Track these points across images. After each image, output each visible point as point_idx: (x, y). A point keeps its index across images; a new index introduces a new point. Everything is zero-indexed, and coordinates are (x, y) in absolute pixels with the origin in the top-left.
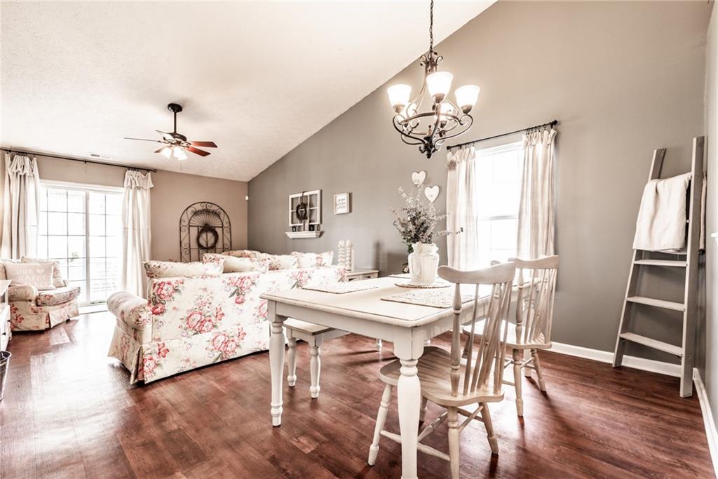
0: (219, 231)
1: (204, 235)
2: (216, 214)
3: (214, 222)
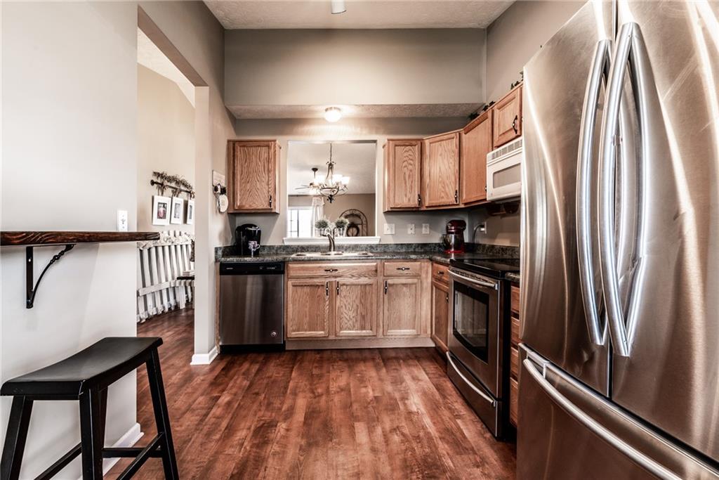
0: (360, 227)
1: (351, 230)
2: (358, 216)
3: (358, 221)
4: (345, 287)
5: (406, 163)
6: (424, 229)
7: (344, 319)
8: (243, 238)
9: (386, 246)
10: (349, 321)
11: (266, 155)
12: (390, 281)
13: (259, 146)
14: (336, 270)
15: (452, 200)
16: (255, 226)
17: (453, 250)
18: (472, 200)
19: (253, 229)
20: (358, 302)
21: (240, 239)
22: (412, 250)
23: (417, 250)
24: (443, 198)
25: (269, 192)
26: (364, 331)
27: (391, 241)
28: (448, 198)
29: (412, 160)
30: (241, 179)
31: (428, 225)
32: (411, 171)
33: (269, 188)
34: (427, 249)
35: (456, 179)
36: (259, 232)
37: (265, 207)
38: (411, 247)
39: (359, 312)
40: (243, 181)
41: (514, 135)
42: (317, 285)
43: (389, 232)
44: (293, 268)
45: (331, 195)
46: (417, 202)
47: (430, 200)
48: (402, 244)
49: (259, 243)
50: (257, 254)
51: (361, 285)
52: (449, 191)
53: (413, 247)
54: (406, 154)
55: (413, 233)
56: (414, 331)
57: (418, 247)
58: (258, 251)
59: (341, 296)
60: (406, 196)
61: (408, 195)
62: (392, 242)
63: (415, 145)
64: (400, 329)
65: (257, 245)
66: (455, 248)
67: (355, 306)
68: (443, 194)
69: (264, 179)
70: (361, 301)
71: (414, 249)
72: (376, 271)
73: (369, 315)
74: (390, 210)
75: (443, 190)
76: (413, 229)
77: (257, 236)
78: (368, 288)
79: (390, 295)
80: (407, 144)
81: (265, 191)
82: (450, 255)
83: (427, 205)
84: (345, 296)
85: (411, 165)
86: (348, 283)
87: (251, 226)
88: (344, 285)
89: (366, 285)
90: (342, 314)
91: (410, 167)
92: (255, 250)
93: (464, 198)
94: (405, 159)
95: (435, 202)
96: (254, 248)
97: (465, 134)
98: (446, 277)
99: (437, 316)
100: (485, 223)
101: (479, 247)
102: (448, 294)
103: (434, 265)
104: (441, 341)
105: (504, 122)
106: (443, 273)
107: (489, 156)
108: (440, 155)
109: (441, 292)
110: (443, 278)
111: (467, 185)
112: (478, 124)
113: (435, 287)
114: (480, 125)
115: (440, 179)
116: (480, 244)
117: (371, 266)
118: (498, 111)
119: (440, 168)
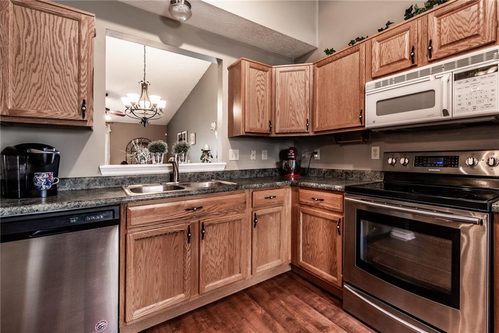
4: (211, 227)
5: (258, 87)
6: (263, 155)
7: (210, 268)
8: (22, 169)
9: (232, 172)
10: (215, 269)
11: (74, 34)
12: (258, 213)
13: (59, 15)
14: (201, 207)
15: (303, 128)
16: (50, 148)
17: (293, 174)
18: (332, 128)
19: (45, 152)
20: (226, 243)
21: (15, 170)
22: (254, 175)
23: (258, 175)
24: (293, 125)
25: (79, 93)
26: (233, 277)
27: (235, 168)
28: (298, 126)
29: (264, 85)
30: (17, 63)
31: (266, 151)
32: (263, 96)
33: (79, 87)
34: (267, 174)
35: (307, 109)
36: (58, 157)
37: (71, 117)
38: (254, 173)
39: (227, 255)
40: (21, 66)
41: (410, 64)
42: (175, 232)
43: (234, 159)
44: (136, 212)
45: (145, 118)
46: (268, 128)
47: (281, 127)
48: (246, 170)
49: (56, 175)
50: (53, 194)
51: (229, 222)
52: (300, 119)
53: (256, 173)
54: (259, 78)
55: (255, 159)
56: (279, 260)
57: (259, 172)
58: (54, 187)
59: (206, 241)
60: (259, 121)
61: (261, 120)
62: (237, 169)
63: (267, 71)
64: (267, 263)
65: (53, 178)
66: (295, 173)
67: (223, 249)
68: (293, 122)
69: (69, 72)
70: (229, 241)
71: (256, 175)
72: (245, 202)
73: (238, 255)
74: (244, 134)
75: (294, 118)
76: (255, 155)
77: (53, 164)
78: (236, 224)
79: (258, 228)
80: (260, 68)
81: (73, 92)
82: (291, 179)
83: (277, 131)
84: (210, 240)
85: (263, 90)
86: (215, 222)
87: (41, 147)
88: (210, 225)
89: (234, 221)
90: (207, 262)
91: (262, 92)
92: (48, 187)
93: (317, 126)
94: (258, 83)
95: (285, 130)
96: (47, 183)
97: (318, 67)
98: (329, 204)
99: (308, 243)
100: (319, 151)
101: (312, 171)
102: (339, 222)
103: (301, 191)
104: (317, 269)
105: (389, 54)
106: (323, 200)
107: (370, 85)
108: (291, 84)
109: (316, 219)
110: (322, 204)
111: (320, 115)
112: (341, 58)
113: (303, 213)
114: (343, 59)
115: (291, 108)
116: (314, 169)
117: (241, 198)
118: (378, 44)
119: (290, 97)
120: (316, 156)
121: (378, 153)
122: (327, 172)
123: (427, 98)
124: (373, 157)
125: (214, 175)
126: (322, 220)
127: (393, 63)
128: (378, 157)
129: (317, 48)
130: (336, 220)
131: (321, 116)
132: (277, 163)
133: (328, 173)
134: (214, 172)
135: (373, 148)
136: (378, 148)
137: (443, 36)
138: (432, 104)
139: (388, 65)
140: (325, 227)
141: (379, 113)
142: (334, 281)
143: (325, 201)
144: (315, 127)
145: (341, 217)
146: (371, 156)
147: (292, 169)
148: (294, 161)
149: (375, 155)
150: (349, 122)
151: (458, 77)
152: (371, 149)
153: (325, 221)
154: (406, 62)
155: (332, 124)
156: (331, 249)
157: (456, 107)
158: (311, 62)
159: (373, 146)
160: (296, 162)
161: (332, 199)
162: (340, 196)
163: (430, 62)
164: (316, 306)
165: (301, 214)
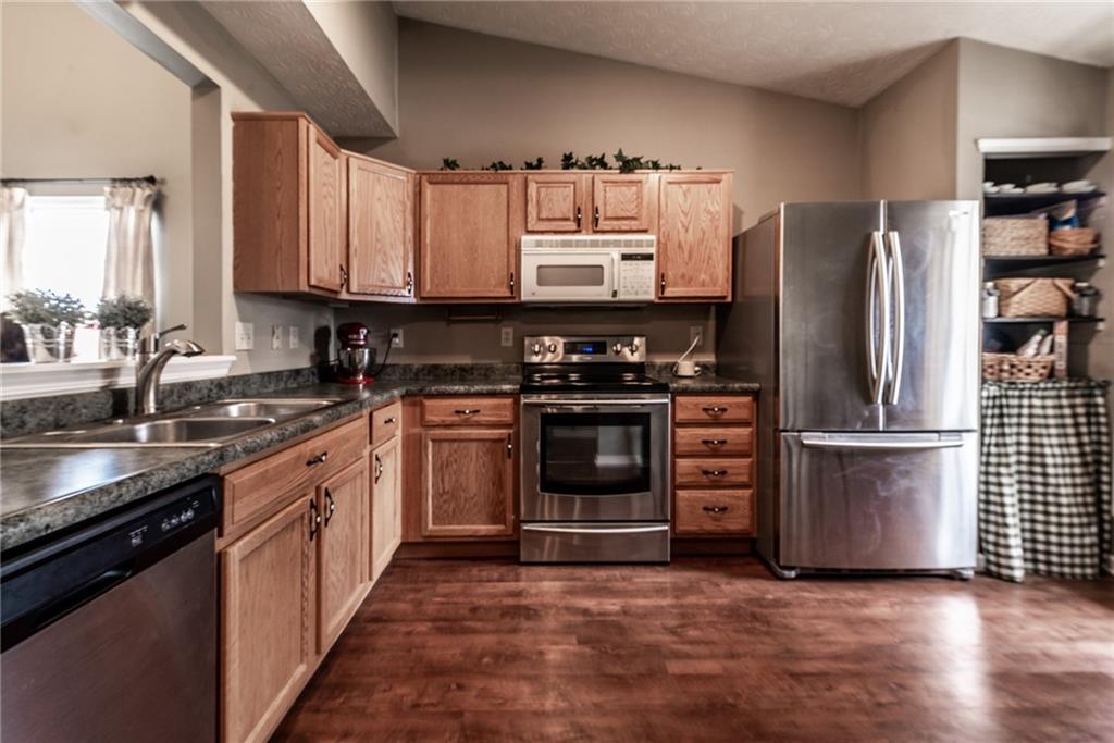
5: (326, 189)
6: (291, 338)
7: (331, 588)
12: (379, 453)
14: (325, 454)
17: (361, 377)
20: (347, 527)
24: (382, 281)
26: (355, 595)
27: (249, 368)
29: (332, 187)
31: (297, 329)
32: (331, 210)
39: (348, 551)
41: (574, 227)
43: (245, 347)
46: (339, 281)
48: (266, 374)
51: (351, 479)
52: (395, 271)
53: (284, 379)
54: (326, 170)
55: (280, 347)
59: (329, 529)
60: (326, 262)
61: (329, 263)
62: (250, 371)
63: (336, 158)
64: (385, 550)
66: (366, 375)
67: (344, 541)
68: (383, 275)
70: (351, 520)
73: (359, 547)
74: (307, 289)
75: (384, 267)
76: (281, 338)
78: (358, 481)
80: (329, 147)
83: (354, 289)
84: (332, 525)
85: (331, 196)
86: (339, 483)
88: (332, 491)
89: (356, 476)
91: (330, 201)
93: (428, 288)
94: (325, 179)
97: (431, 183)
98: (491, 416)
99: (446, 490)
100: (400, 332)
101: (389, 369)
102: (510, 439)
103: (428, 403)
104: (467, 527)
105: (550, 205)
106: (478, 411)
107: (527, 240)
108: (379, 199)
109: (463, 445)
110: (476, 418)
111: (434, 268)
112: (477, 183)
113: (433, 441)
114: (480, 186)
115: (379, 246)
116: (394, 365)
117: (361, 427)
118: (535, 185)
119: (378, 224)
120: (397, 341)
121: (511, 336)
122: (423, 369)
123: (594, 274)
124: (504, 344)
125: (213, 387)
126: (475, 444)
127: (555, 219)
128: (510, 344)
129: (395, 138)
130: (503, 437)
131: (436, 271)
132: (312, 357)
133: (426, 372)
134: (212, 381)
135: (504, 330)
136: (511, 330)
137: (608, 207)
138: (600, 282)
139: (549, 219)
140: (480, 453)
141: (541, 282)
142: (500, 531)
143: (482, 412)
144: (425, 288)
145: (511, 431)
146: (500, 342)
147: (360, 366)
148: (366, 351)
149: (507, 340)
150: (492, 288)
151: (625, 257)
152: (500, 331)
153: (481, 444)
154: (569, 223)
155: (458, 288)
156: (493, 484)
157: (622, 290)
158: (413, 168)
159: (505, 326)
160: (370, 353)
161: (496, 407)
162: (509, 401)
163: (595, 232)
164: (485, 579)
165: (430, 443)
